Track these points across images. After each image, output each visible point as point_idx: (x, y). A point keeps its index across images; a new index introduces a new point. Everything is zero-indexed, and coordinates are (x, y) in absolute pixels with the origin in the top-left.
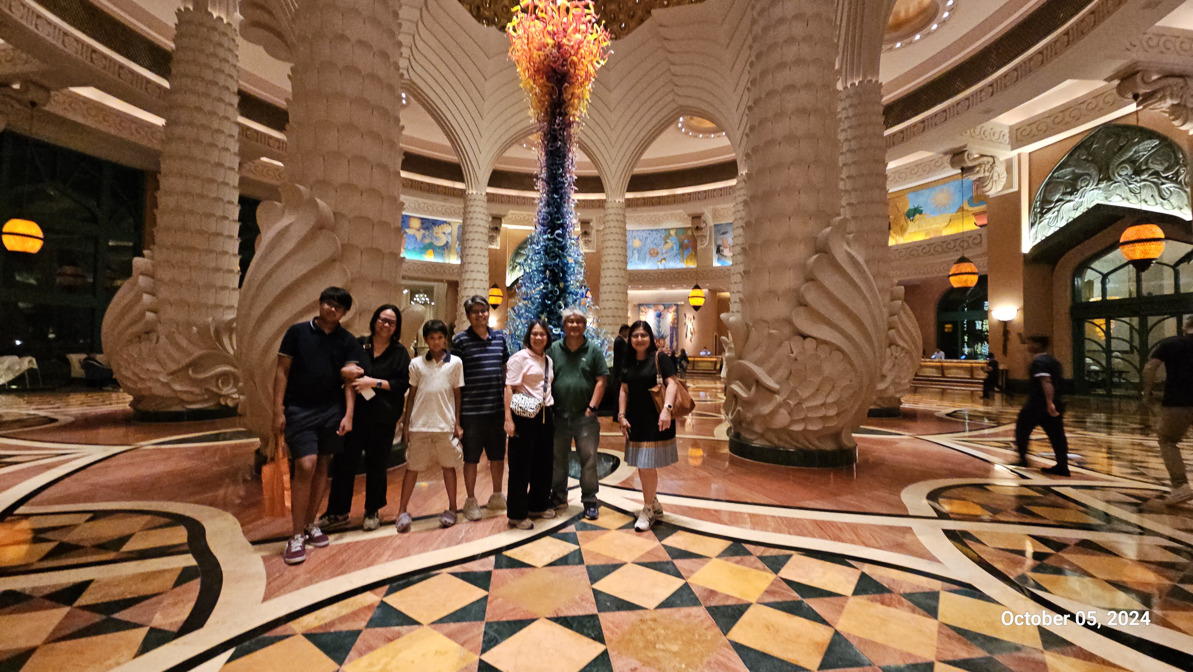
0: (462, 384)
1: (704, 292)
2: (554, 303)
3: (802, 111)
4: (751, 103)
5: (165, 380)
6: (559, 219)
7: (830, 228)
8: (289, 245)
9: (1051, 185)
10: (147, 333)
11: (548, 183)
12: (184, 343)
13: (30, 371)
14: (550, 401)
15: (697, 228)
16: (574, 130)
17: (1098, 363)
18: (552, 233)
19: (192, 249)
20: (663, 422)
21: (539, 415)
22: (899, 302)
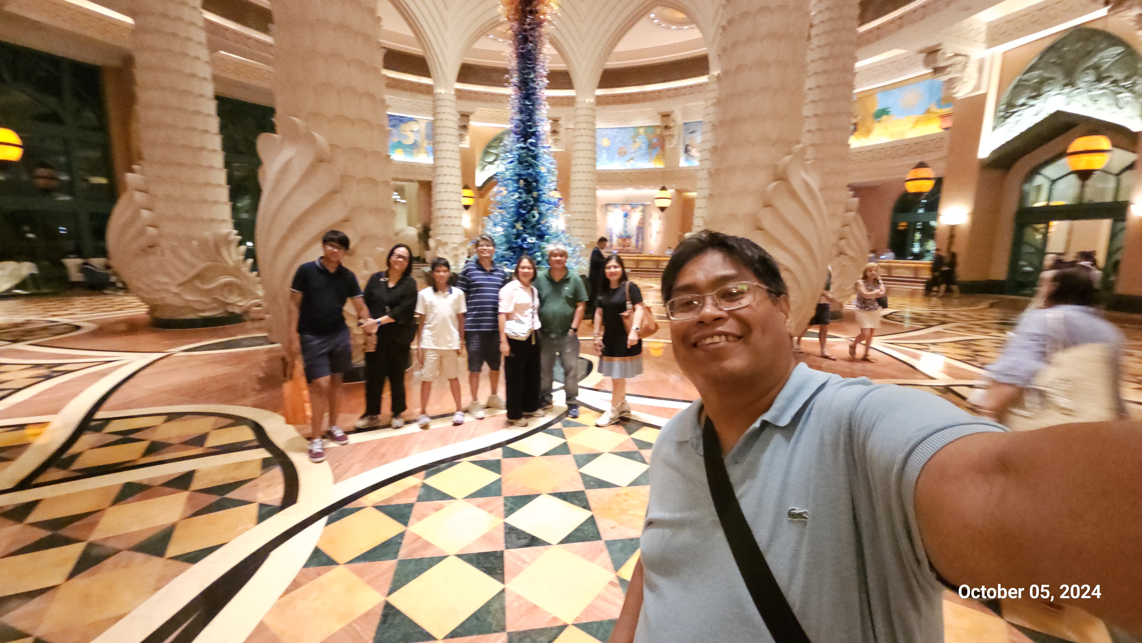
0: (464, 310)
1: (669, 193)
2: (529, 212)
3: (773, 36)
4: (724, 23)
5: (175, 291)
6: (530, 127)
7: (791, 156)
8: (294, 178)
9: (1019, 88)
10: (151, 247)
11: (520, 88)
12: (187, 256)
13: (32, 276)
14: (538, 325)
15: (667, 127)
16: (546, 29)
17: (1031, 265)
18: (525, 142)
19: (180, 165)
20: (632, 340)
21: (529, 339)
22: (852, 214)
